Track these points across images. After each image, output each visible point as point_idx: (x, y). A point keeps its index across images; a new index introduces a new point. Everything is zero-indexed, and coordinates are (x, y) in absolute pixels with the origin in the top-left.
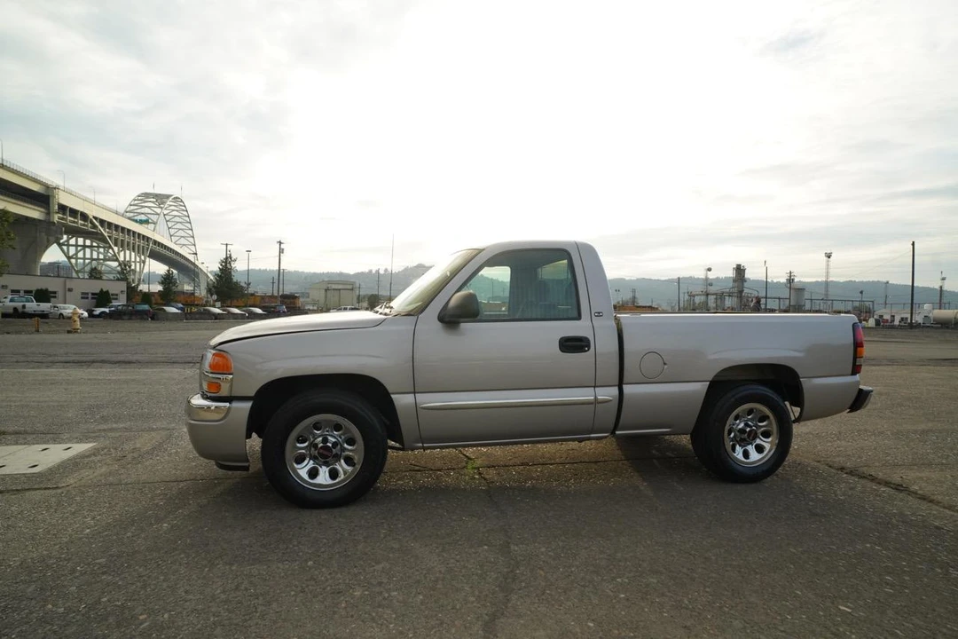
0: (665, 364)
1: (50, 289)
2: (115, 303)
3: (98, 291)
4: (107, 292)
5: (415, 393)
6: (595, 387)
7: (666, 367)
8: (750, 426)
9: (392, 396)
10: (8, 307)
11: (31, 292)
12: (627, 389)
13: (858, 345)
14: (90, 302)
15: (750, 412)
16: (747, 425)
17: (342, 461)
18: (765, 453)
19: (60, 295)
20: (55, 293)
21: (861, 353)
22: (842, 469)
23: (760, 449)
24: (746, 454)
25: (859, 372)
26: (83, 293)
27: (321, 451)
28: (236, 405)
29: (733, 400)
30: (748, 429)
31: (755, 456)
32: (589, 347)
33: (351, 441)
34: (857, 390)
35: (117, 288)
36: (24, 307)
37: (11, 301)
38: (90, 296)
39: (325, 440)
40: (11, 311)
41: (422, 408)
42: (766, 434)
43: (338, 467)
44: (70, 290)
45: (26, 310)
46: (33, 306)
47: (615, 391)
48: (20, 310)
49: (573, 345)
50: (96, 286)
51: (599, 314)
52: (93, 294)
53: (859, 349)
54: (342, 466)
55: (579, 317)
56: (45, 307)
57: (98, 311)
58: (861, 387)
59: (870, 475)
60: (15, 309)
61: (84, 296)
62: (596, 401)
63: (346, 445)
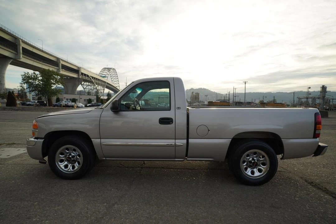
0: (209, 130)
1: (76, 98)
2: (93, 102)
3: (88, 99)
4: (91, 99)
5: (101, 139)
6: (175, 139)
7: (209, 132)
8: (254, 160)
9: (92, 139)
10: (64, 104)
11: (71, 99)
12: (191, 141)
13: (317, 123)
14: (86, 102)
15: (255, 153)
16: (253, 159)
17: (77, 163)
18: (262, 173)
19: (78, 100)
20: (77, 99)
21: (320, 127)
22: (311, 183)
23: (260, 171)
24: (253, 173)
25: (319, 137)
26: (84, 100)
27: (68, 159)
28: (39, 140)
29: (245, 147)
30: (253, 161)
31: (257, 174)
32: (172, 122)
33: (79, 155)
34: (318, 145)
35: (93, 98)
36: (68, 104)
37: (65, 102)
38: (86, 100)
39: (70, 154)
40: (65, 105)
41: (103, 145)
42: (264, 164)
43: (75, 165)
44: (81, 99)
45: (68, 105)
46: (70, 103)
47: (185, 141)
48: (67, 105)
49: (165, 121)
50: (88, 97)
51: (179, 108)
52: (87, 100)
53: (318, 126)
54: (76, 165)
55: (169, 109)
56: (73, 103)
57: (88, 105)
58: (320, 144)
59: (325, 188)
60: (66, 104)
61: (85, 100)
62: (175, 145)
63: (78, 157)
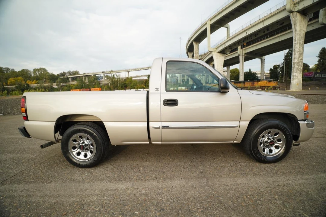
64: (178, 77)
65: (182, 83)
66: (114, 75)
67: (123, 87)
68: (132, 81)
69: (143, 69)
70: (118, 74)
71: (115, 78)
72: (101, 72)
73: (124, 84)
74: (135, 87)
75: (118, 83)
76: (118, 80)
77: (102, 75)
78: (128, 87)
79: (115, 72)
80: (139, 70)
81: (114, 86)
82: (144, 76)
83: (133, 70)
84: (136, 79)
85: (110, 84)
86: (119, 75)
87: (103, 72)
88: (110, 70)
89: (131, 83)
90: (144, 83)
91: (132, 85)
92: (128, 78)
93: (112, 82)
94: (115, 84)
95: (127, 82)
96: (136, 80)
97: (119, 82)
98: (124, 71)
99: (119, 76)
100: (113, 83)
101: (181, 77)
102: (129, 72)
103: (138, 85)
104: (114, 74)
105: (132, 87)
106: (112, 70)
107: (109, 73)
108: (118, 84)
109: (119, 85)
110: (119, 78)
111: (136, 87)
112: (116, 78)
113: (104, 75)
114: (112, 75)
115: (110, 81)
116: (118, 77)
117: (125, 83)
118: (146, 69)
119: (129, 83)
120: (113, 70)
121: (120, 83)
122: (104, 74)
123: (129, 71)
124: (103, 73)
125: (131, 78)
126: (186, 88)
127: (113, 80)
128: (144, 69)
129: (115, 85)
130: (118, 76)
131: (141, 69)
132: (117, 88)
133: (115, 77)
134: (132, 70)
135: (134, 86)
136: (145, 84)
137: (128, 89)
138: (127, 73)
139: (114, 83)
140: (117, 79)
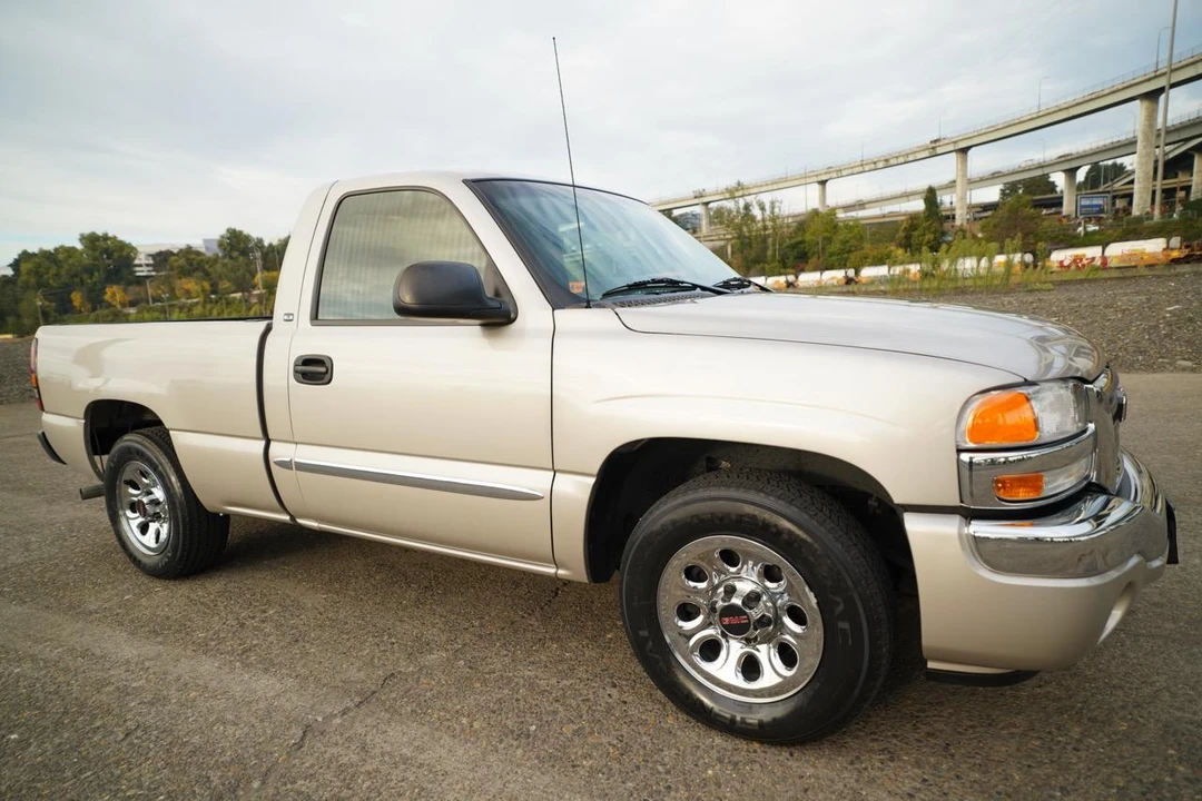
64: (1132, 182)
65: (1157, 212)
66: (747, 207)
67: (790, 262)
68: (836, 227)
69: (901, 160)
70: (766, 198)
71: (753, 219)
72: (693, 195)
73: (793, 247)
74: (847, 259)
75: (770, 240)
76: (765, 228)
77: (699, 210)
78: (813, 260)
79: (755, 190)
80: (881, 165)
81: (745, 259)
82: (907, 196)
83: (844, 173)
84: (861, 214)
85: (732, 247)
86: (772, 203)
87: (699, 195)
88: (732, 183)
89: (828, 240)
90: (901, 234)
91: (835, 247)
92: (815, 212)
93: (739, 237)
94: (754, 245)
95: (808, 237)
96: (857, 220)
97: (768, 236)
98: (802, 180)
99: (773, 208)
100: (742, 243)
101: (1155, 178)
102: (828, 184)
103: (867, 246)
104: (748, 199)
105: (834, 258)
106: (739, 184)
107: (728, 196)
108: (765, 249)
109: (769, 253)
110: (774, 219)
111: (853, 257)
112: (759, 217)
113: (708, 210)
114: (742, 203)
115: (729, 236)
116: (768, 212)
117: (799, 239)
118: (919, 156)
119: (820, 240)
120: (746, 181)
121: (774, 241)
122: (709, 203)
123: (824, 178)
124: (696, 201)
125: (833, 211)
126: (1175, 242)
127: (745, 229)
128: (907, 158)
129: (753, 254)
130: (767, 207)
131: (893, 162)
132: (758, 267)
133: (756, 212)
134: (839, 172)
135: (842, 251)
136: (908, 237)
137: (815, 270)
138: (817, 187)
139: (750, 245)
140: (760, 225)
